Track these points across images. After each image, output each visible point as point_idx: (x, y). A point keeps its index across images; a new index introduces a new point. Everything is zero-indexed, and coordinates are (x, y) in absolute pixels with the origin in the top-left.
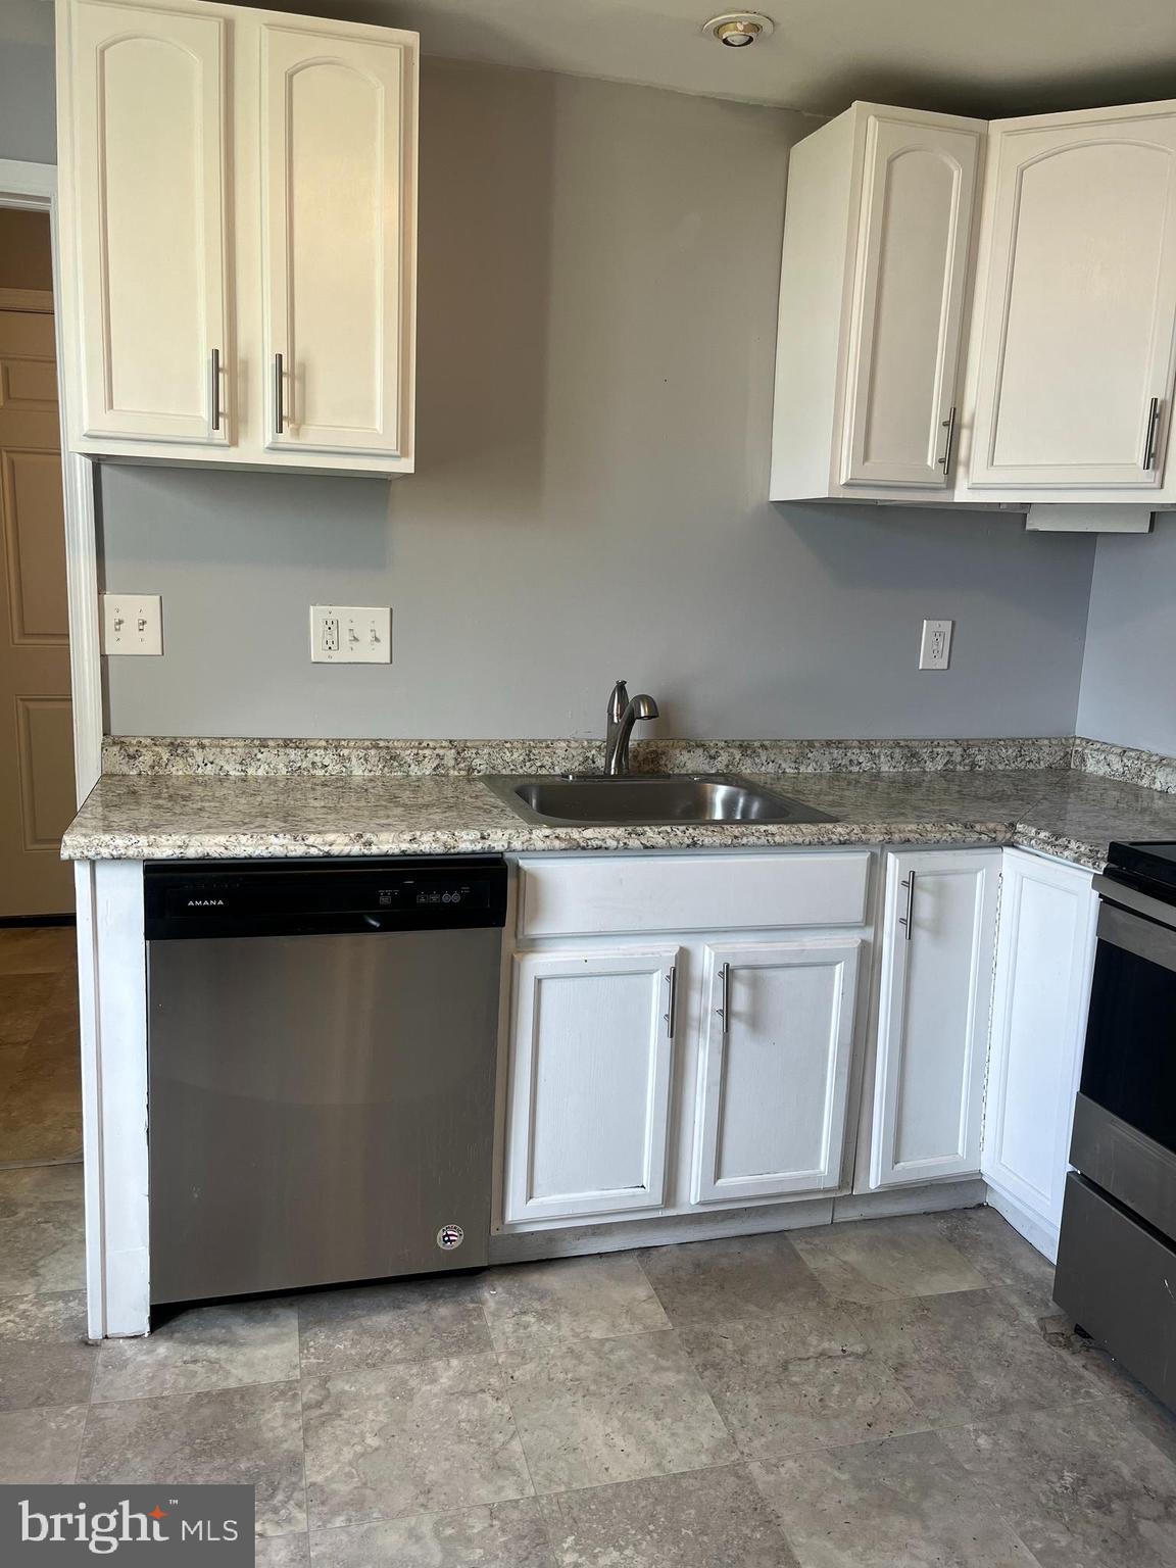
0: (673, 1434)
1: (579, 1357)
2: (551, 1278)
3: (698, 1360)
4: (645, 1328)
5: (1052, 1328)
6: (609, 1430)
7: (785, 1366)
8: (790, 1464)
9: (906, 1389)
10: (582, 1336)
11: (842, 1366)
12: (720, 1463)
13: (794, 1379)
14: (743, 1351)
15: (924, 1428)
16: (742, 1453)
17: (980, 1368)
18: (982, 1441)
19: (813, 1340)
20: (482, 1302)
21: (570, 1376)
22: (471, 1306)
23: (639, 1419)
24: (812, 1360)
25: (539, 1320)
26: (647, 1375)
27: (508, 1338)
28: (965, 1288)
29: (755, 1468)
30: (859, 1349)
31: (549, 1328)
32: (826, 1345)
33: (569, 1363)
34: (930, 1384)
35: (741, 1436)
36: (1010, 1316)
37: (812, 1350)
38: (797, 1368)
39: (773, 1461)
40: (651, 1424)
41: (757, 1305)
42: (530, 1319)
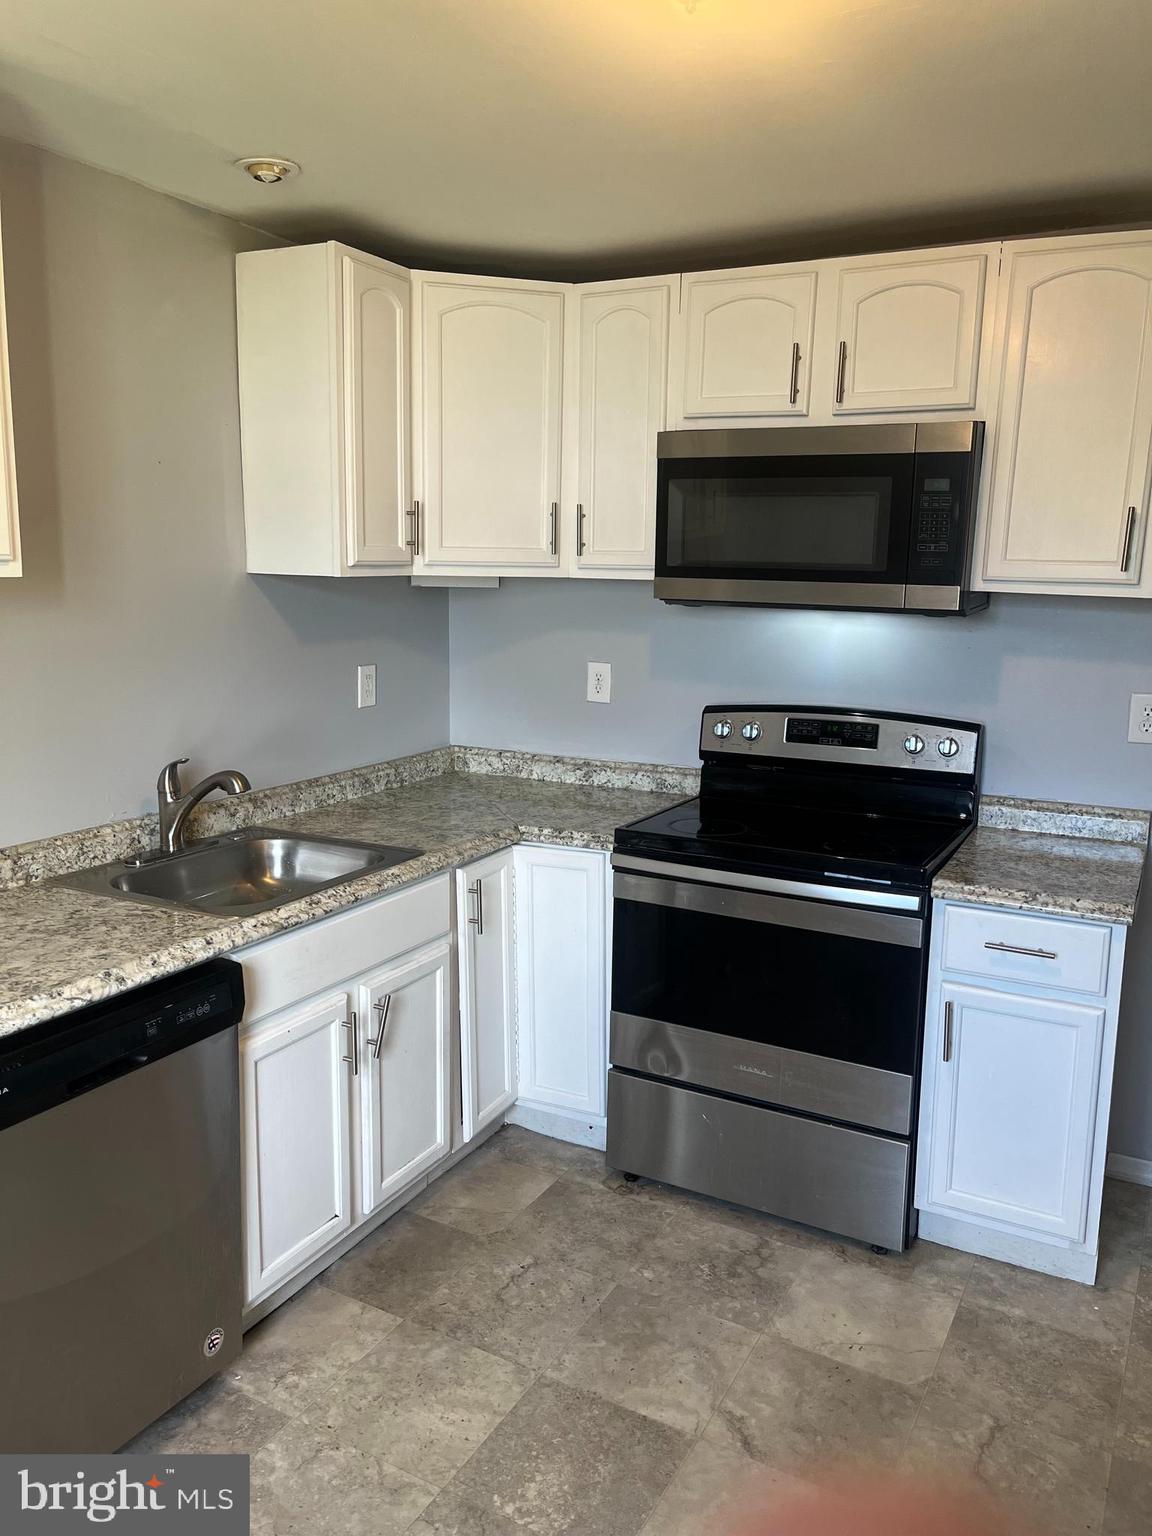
0: (481, 1388)
1: (361, 1381)
2: (272, 1339)
3: (443, 1330)
4: (384, 1331)
5: (615, 1185)
6: (440, 1415)
7: (498, 1298)
8: (566, 1357)
9: (579, 1268)
10: (346, 1365)
11: (531, 1276)
12: (529, 1384)
13: (514, 1303)
14: (464, 1305)
15: (612, 1287)
16: (534, 1370)
17: (603, 1231)
18: (647, 1274)
19: (497, 1271)
20: (239, 1390)
21: (370, 1398)
22: (232, 1398)
23: (450, 1394)
24: (511, 1284)
25: (301, 1375)
26: (421, 1362)
27: (292, 1402)
28: (546, 1186)
29: (551, 1374)
30: (529, 1260)
31: (314, 1375)
32: (508, 1270)
33: (359, 1389)
34: (588, 1257)
35: (523, 1360)
36: (589, 1191)
37: (504, 1278)
38: (508, 1295)
39: (556, 1362)
40: (460, 1391)
41: (440, 1270)
42: (291, 1379)
